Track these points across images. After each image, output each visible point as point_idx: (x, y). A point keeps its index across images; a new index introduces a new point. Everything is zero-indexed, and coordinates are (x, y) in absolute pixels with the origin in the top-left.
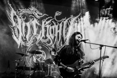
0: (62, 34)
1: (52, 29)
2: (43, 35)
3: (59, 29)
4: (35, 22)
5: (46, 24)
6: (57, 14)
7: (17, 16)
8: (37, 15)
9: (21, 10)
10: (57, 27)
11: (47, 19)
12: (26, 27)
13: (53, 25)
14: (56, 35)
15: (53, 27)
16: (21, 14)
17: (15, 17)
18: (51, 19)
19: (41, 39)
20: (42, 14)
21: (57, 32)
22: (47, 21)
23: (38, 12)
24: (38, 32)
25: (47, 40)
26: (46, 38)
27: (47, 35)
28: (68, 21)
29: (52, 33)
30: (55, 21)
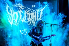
0: (36, 18)
1: (30, 15)
2: (25, 19)
3: (34, 15)
8: (21, 8)
10: (33, 14)
11: (27, 9)
14: (33, 19)
15: (31, 14)
16: (12, 7)
17: (9, 9)
18: (29, 9)
19: (24, 21)
20: (24, 7)
21: (33, 16)
22: (27, 10)
23: (22, 6)
26: (27, 20)
29: (31, 17)
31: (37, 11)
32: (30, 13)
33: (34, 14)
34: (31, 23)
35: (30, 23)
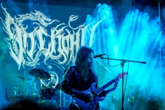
1: (66, 41)
2: (54, 50)
3: (75, 40)
4: (41, 32)
5: (56, 33)
6: (71, 19)
7: (16, 25)
8: (44, 22)
9: (21, 16)
10: (72, 37)
11: (58, 26)
12: (29, 40)
13: (67, 34)
14: (72, 49)
15: (67, 37)
16: (20, 21)
17: (12, 26)
19: (51, 55)
20: (50, 20)
21: (72, 44)
22: (58, 29)
23: (45, 18)
24: (46, 46)
25: (59, 56)
26: (58, 53)
27: (59, 50)
28: (88, 27)
29: (66, 46)
30: (70, 29)
31: (81, 31)
32: (65, 35)
33: (75, 36)
34: (68, 60)
35: (66, 60)
